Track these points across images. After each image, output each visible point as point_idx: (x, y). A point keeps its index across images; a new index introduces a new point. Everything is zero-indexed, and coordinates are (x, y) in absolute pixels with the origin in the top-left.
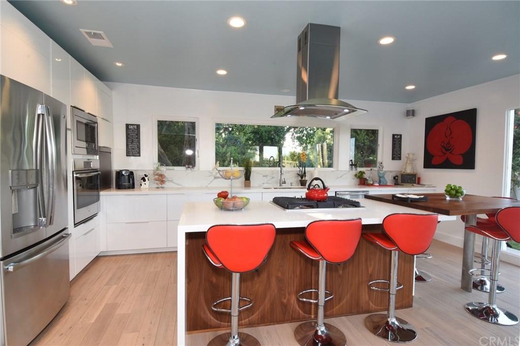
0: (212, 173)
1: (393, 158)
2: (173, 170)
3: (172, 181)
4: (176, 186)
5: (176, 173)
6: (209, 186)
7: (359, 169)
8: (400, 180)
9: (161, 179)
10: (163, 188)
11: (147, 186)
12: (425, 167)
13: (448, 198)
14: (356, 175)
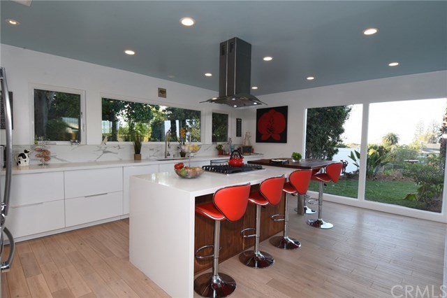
0: (101, 148)
1: (237, 136)
2: (55, 144)
3: (55, 157)
4: (62, 162)
5: (58, 148)
6: (97, 160)
7: (219, 143)
8: (242, 151)
9: (45, 156)
10: (47, 164)
11: (27, 163)
12: (257, 142)
13: (294, 161)
14: (217, 148)
